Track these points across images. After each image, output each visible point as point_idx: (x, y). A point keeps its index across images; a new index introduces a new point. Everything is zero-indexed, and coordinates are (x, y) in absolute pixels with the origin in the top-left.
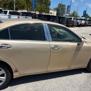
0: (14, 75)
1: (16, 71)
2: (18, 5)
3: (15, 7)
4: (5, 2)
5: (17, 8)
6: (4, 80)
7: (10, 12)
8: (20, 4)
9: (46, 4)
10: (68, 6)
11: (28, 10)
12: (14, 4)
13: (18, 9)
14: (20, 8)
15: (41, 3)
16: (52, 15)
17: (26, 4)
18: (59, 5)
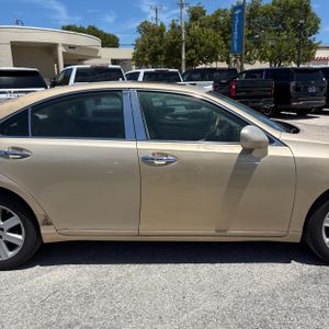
0: (42, 232)
1: (47, 223)
2: (194, 51)
3: (184, 57)
4: (156, 47)
5: (193, 60)
6: (21, 244)
7: (145, 74)
8: (201, 45)
11: (228, 62)
12: (181, 47)
13: (195, 62)
14: (201, 59)
15: (277, 30)
17: (221, 43)
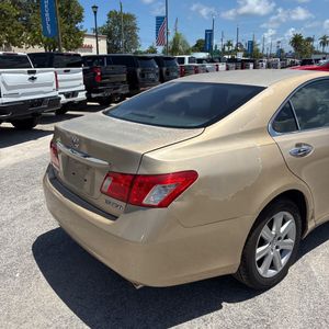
9: (66, 15)
10: (158, 18)
16: (94, 53)
18: (109, 16)
